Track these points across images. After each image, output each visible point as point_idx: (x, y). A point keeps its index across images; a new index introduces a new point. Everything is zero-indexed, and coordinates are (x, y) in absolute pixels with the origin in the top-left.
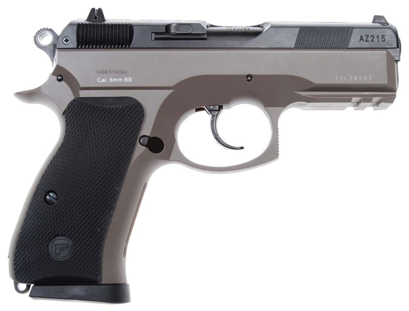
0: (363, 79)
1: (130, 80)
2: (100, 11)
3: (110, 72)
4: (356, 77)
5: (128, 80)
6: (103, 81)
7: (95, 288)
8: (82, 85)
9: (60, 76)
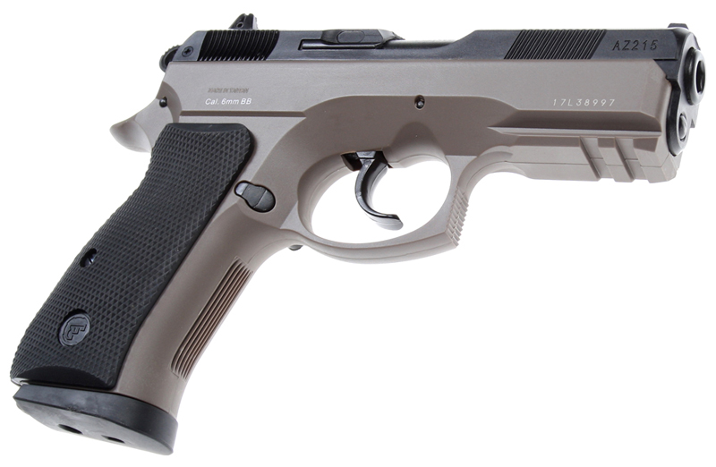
0: (599, 103)
1: (249, 101)
2: (251, 17)
3: (226, 90)
4: (587, 102)
5: (246, 103)
6: (213, 103)
7: (102, 398)
8: (185, 108)
9: (165, 99)
